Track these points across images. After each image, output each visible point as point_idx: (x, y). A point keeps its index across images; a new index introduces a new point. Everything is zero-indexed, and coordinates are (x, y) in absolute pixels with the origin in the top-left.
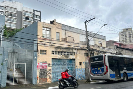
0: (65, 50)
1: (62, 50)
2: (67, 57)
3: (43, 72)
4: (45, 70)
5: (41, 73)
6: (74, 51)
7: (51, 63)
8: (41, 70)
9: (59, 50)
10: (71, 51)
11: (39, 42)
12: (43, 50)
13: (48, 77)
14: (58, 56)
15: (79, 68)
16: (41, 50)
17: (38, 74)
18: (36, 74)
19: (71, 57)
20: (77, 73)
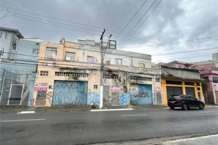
0: (73, 71)
1: (69, 71)
2: (76, 79)
3: (42, 94)
4: (45, 92)
5: (38, 96)
6: (87, 72)
7: (52, 85)
8: (38, 92)
9: (65, 71)
10: (83, 72)
11: (39, 64)
12: (45, 72)
13: (47, 100)
14: (63, 78)
15: (92, 91)
16: (42, 72)
17: (35, 96)
18: (32, 96)
19: (81, 79)
20: (89, 97)
